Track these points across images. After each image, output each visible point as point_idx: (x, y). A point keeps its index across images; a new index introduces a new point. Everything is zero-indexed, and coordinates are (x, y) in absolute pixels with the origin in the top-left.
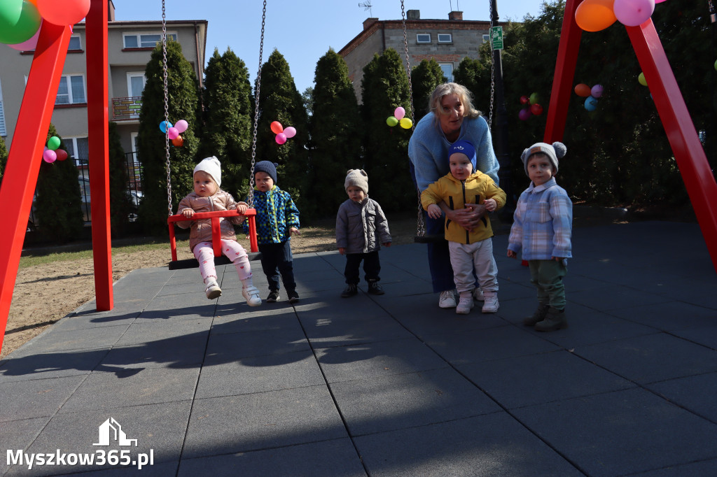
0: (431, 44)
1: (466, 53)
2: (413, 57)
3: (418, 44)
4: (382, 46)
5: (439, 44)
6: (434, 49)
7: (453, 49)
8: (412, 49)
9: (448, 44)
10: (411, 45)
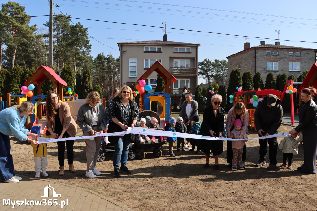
0: (271, 55)
1: (283, 58)
2: (265, 59)
3: (267, 55)
4: (255, 55)
5: (274, 55)
6: (272, 57)
7: (278, 57)
8: (265, 56)
9: (277, 55)
10: (264, 55)
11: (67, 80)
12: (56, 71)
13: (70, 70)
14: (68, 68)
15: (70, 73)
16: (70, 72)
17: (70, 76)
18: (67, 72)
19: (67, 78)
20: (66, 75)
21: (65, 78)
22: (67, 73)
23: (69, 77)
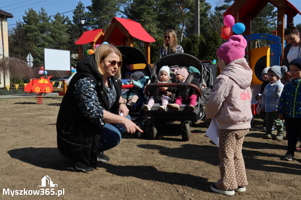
11: (212, 50)
12: (200, 39)
13: (216, 38)
14: (213, 35)
15: (215, 41)
16: (216, 39)
17: (216, 44)
18: (212, 39)
19: (212, 47)
20: (210, 44)
21: (210, 47)
22: (212, 41)
23: (214, 46)
